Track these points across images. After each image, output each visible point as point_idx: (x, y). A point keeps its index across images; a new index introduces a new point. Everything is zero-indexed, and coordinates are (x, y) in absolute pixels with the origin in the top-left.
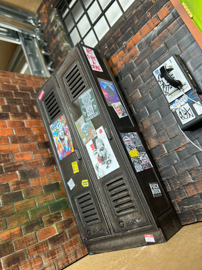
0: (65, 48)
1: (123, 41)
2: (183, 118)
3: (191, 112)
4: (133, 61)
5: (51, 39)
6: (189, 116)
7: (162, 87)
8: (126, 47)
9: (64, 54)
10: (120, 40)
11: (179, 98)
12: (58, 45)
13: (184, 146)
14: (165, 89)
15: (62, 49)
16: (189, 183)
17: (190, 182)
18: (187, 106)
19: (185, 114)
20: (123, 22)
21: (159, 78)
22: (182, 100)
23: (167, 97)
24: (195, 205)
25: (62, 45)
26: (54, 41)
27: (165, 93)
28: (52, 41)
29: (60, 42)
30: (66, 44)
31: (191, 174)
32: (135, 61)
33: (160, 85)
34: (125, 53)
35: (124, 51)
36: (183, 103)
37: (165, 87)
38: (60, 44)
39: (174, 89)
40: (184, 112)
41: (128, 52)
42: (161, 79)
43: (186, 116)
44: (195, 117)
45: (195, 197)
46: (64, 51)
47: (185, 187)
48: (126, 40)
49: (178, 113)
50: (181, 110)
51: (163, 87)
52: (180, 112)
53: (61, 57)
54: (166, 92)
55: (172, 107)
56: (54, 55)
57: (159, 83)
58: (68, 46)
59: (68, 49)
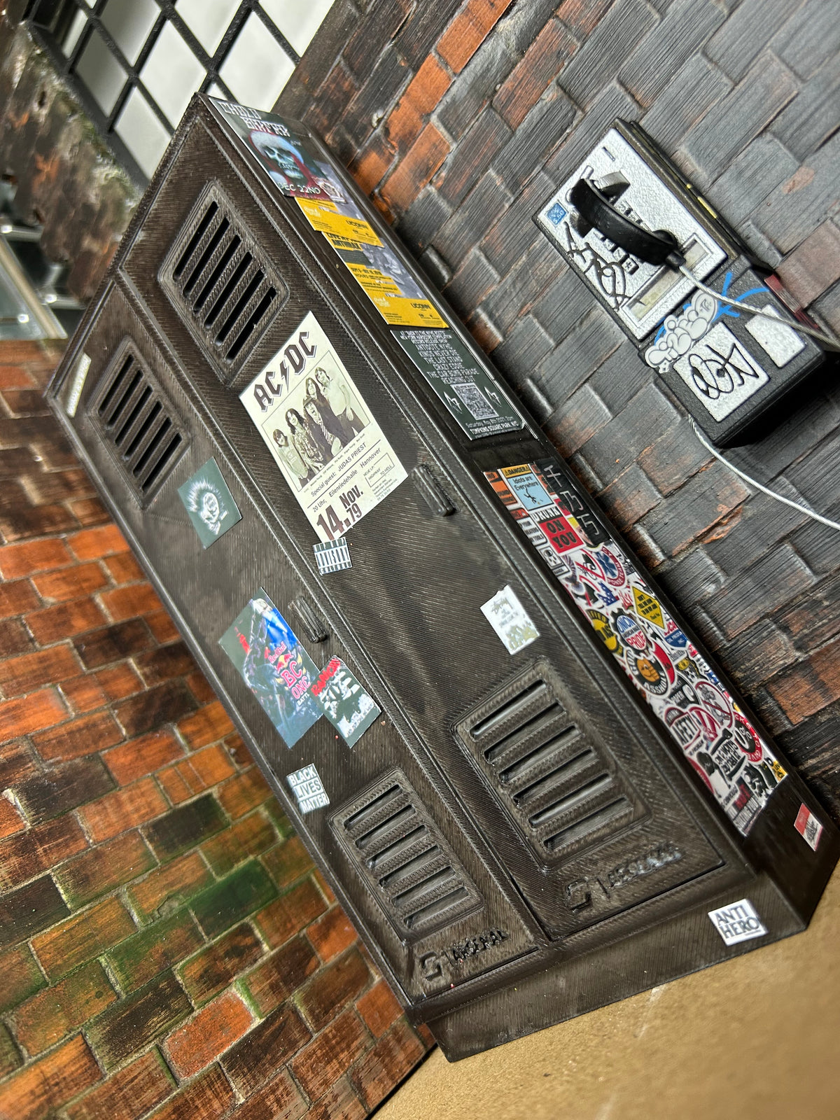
0: (104, 188)
1: (367, 110)
2: (713, 393)
3: (742, 359)
4: (432, 189)
5: (33, 160)
6: (737, 380)
7: (592, 275)
8: (387, 131)
9: (109, 217)
10: (351, 106)
11: (677, 310)
12: (69, 183)
13: (731, 515)
14: (607, 282)
15: (93, 197)
16: (786, 668)
17: (789, 661)
18: (722, 338)
19: (721, 372)
20: (351, 21)
21: (570, 238)
22: (693, 316)
23: (624, 313)
24: (827, 755)
25: (90, 179)
26: (48, 168)
27: (611, 301)
28: (38, 171)
29: (74, 169)
30: (106, 172)
31: (785, 629)
32: (440, 190)
33: (583, 267)
34: (389, 161)
35: (381, 152)
36: (701, 326)
37: (608, 272)
38: (80, 177)
39: (647, 271)
40: (715, 367)
41: (403, 152)
42: (580, 242)
43: (723, 383)
44: (763, 378)
45: (823, 719)
46: (104, 206)
47: (773, 688)
48: (383, 104)
49: (686, 373)
50: (696, 362)
51: (600, 275)
52: (695, 371)
53: (97, 235)
54: (614, 294)
55: (654, 356)
56: (60, 229)
57: (577, 258)
58: (118, 179)
59: (120, 192)
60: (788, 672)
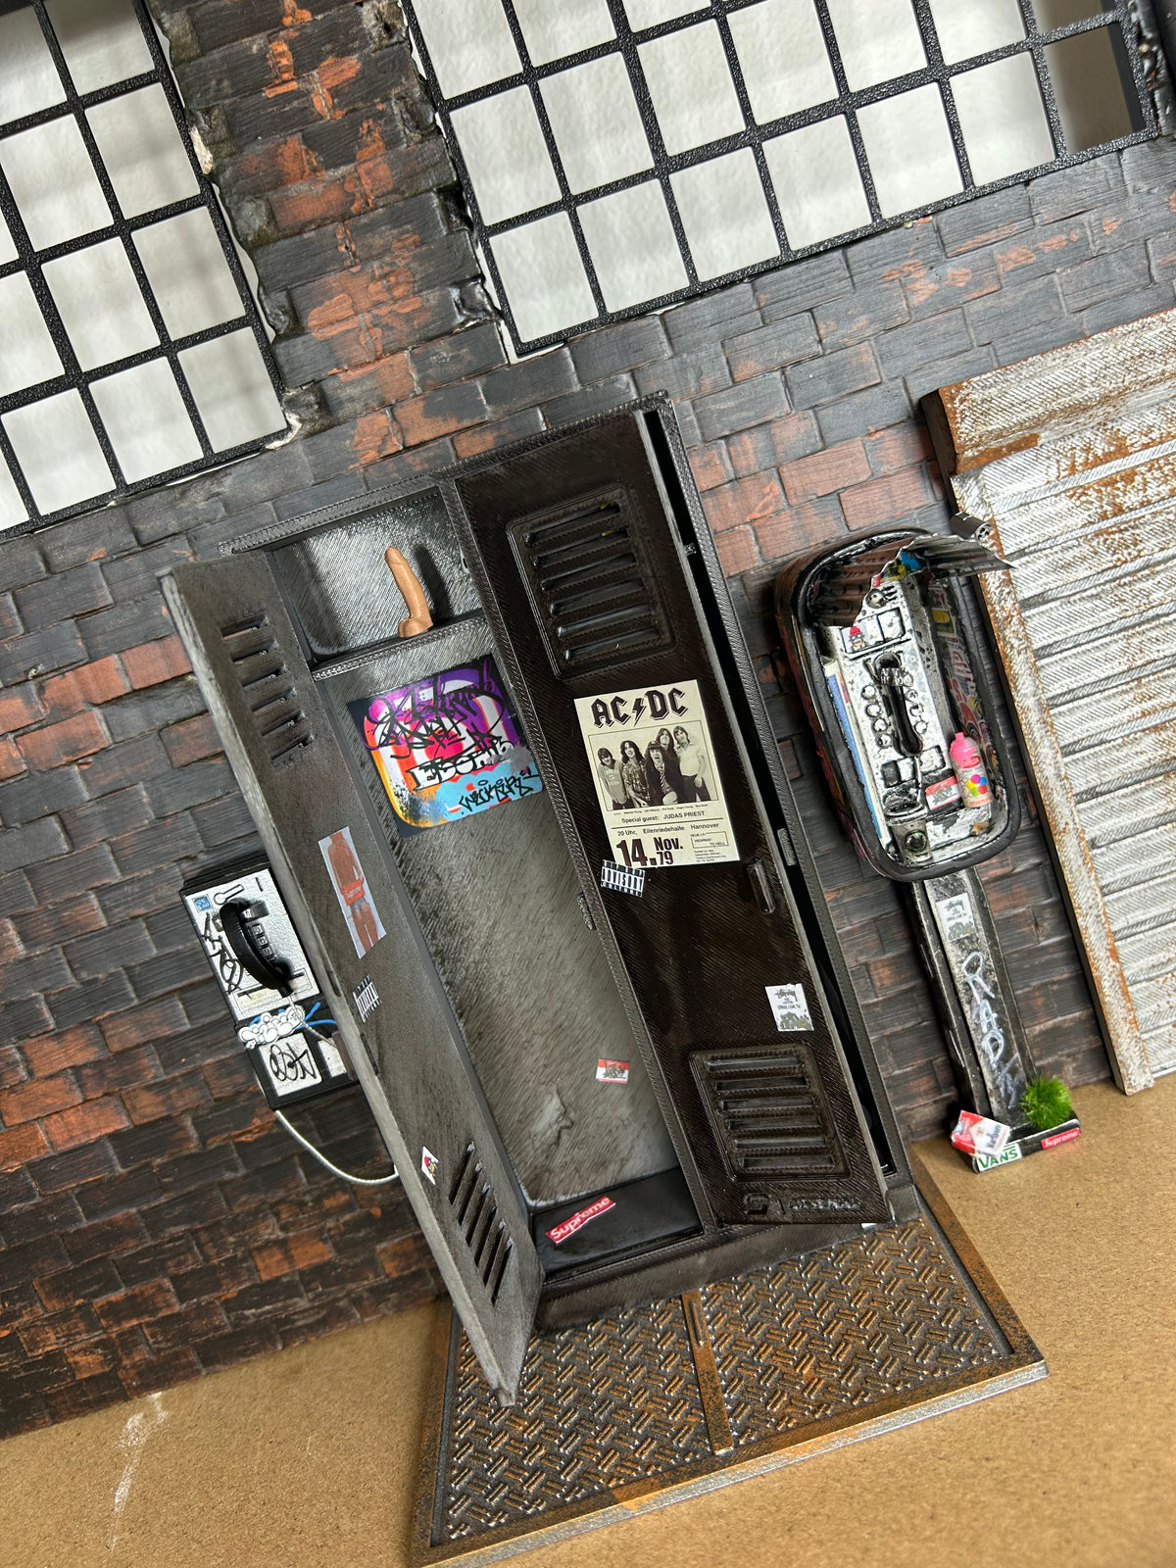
2: (281, 1076)
3: (308, 1062)
6: (300, 1075)
7: (216, 960)
11: (272, 1012)
14: (227, 972)
16: (268, 1242)
17: (273, 1237)
18: (300, 1043)
19: (291, 1065)
21: (207, 927)
22: (284, 1020)
23: (233, 997)
24: (280, 1305)
27: (226, 986)
33: (212, 952)
36: (286, 1029)
37: (230, 964)
40: (288, 1060)
42: (215, 934)
43: (291, 1072)
44: (319, 1079)
45: (285, 1280)
47: (255, 1253)
49: (266, 1057)
50: (276, 1051)
51: (223, 963)
52: (273, 1057)
54: (229, 981)
55: (245, 1034)
57: (208, 943)
60: (268, 1245)
